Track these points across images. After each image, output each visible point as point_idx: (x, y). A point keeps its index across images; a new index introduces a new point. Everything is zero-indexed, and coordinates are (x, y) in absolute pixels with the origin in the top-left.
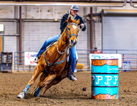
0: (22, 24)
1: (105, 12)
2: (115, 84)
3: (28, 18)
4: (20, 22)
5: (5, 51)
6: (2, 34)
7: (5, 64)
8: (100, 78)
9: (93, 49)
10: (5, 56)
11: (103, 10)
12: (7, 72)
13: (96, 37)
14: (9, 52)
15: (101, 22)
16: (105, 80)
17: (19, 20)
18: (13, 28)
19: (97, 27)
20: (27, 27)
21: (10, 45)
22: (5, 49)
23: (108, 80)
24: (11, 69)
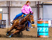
0: (10, 8)
1: (44, 3)
2: (47, 31)
3: (12, 6)
4: (9, 8)
5: (3, 20)
6: (2, 13)
7: (3, 25)
8: (41, 29)
9: (39, 19)
10: (3, 22)
11: (43, 3)
12: (4, 28)
13: (40, 14)
14: (5, 20)
15: (42, 7)
16: (43, 29)
17: (9, 7)
18: (6, 10)
19: (41, 10)
20: (12, 10)
21: (5, 17)
22: (3, 19)
23: (44, 29)
24: (5, 27)
